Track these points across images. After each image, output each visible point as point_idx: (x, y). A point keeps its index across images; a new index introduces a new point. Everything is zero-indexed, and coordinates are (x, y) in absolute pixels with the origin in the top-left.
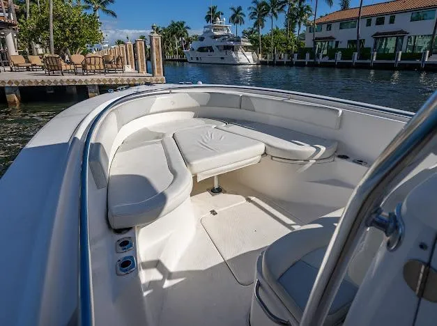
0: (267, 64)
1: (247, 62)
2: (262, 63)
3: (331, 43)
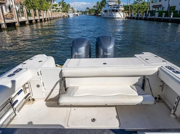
0: (134, 19)
1: (121, 17)
2: (128, 18)
3: (160, 8)
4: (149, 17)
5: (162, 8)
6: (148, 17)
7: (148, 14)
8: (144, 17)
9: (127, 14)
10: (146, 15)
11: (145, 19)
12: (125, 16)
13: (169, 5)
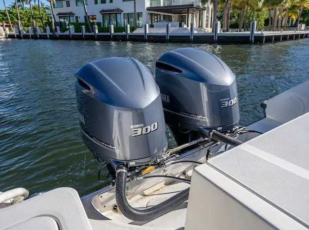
3: (71, 18)
4: (59, 33)
5: (75, 17)
6: (56, 33)
7: (56, 28)
8: (48, 33)
9: (7, 29)
10: (51, 31)
11: (53, 38)
12: (4, 34)
13: (86, 13)
